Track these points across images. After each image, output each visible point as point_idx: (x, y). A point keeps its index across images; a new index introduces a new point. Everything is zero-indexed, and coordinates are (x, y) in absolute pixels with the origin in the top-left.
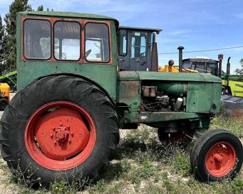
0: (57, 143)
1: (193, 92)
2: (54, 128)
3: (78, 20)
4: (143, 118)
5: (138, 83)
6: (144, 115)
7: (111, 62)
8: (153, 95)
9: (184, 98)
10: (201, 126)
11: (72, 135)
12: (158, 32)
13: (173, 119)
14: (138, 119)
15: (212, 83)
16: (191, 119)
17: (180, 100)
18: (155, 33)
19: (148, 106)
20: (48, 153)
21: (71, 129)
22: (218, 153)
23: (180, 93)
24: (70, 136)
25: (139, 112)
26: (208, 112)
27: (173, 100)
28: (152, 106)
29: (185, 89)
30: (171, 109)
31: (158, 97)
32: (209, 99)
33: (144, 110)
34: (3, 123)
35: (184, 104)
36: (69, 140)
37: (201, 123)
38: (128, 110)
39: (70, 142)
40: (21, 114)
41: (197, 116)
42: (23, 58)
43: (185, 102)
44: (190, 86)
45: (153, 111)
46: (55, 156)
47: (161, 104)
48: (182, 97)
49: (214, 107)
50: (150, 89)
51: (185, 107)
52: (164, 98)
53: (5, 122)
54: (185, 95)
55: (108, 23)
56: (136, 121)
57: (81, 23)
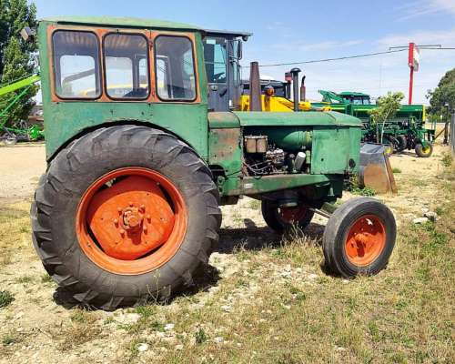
0: (126, 233)
1: (321, 142)
2: (120, 209)
3: (142, 32)
4: (248, 186)
5: (238, 132)
6: (249, 181)
7: (199, 100)
8: (262, 149)
9: (308, 152)
10: (332, 194)
11: (149, 220)
12: (245, 37)
13: (292, 185)
14: (241, 188)
15: (348, 127)
16: (318, 184)
17: (301, 155)
18: (240, 38)
19: (254, 167)
20: (111, 249)
21: (146, 210)
22: (361, 232)
23: (301, 144)
24: (146, 222)
25: (242, 178)
26: (342, 173)
27: (292, 156)
28: (260, 167)
29: (309, 139)
30: (287, 170)
31: (269, 152)
32: (344, 152)
33: (247, 173)
34: (41, 204)
35: (308, 162)
36: (144, 228)
37: (332, 189)
38: (225, 176)
39: (146, 232)
40: (70, 189)
41: (326, 179)
42: (54, 98)
43: (308, 158)
44: (315, 133)
45: (262, 175)
46: (122, 253)
47: (273, 164)
48: (304, 151)
49: (352, 163)
50: (257, 140)
51: (309, 165)
52: (277, 154)
53: (44, 202)
54: (309, 147)
55: (192, 35)
56: (237, 192)
57: (148, 37)
